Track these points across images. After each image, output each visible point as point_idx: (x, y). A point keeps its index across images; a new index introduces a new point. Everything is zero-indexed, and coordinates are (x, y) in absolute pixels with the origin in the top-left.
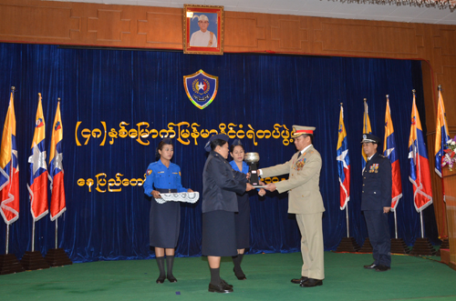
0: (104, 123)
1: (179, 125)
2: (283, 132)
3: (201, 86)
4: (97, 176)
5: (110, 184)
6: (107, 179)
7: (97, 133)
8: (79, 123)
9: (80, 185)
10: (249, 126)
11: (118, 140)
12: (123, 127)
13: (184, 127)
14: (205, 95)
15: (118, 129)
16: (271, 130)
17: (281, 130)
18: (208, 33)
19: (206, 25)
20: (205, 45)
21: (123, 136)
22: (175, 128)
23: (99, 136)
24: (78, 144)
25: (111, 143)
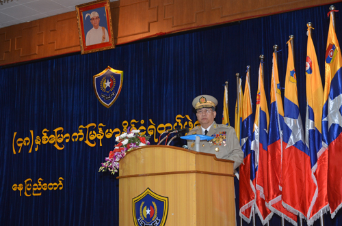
0: (32, 132)
1: (88, 127)
2: (186, 123)
3: (108, 84)
4: (26, 181)
5: (34, 189)
6: (32, 184)
7: (27, 141)
8: (15, 133)
9: (15, 189)
10: (150, 120)
11: (41, 146)
12: (45, 134)
13: (91, 129)
14: (111, 93)
15: (41, 136)
16: (173, 122)
17: (183, 121)
18: (100, 28)
19: (98, 21)
20: (99, 41)
21: (45, 142)
22: (85, 131)
23: (28, 144)
24: (15, 153)
25: (36, 149)
